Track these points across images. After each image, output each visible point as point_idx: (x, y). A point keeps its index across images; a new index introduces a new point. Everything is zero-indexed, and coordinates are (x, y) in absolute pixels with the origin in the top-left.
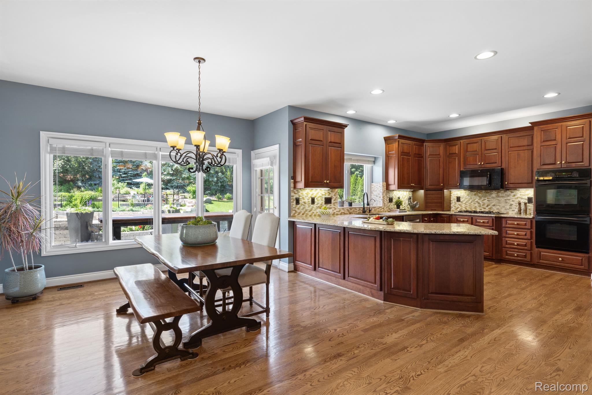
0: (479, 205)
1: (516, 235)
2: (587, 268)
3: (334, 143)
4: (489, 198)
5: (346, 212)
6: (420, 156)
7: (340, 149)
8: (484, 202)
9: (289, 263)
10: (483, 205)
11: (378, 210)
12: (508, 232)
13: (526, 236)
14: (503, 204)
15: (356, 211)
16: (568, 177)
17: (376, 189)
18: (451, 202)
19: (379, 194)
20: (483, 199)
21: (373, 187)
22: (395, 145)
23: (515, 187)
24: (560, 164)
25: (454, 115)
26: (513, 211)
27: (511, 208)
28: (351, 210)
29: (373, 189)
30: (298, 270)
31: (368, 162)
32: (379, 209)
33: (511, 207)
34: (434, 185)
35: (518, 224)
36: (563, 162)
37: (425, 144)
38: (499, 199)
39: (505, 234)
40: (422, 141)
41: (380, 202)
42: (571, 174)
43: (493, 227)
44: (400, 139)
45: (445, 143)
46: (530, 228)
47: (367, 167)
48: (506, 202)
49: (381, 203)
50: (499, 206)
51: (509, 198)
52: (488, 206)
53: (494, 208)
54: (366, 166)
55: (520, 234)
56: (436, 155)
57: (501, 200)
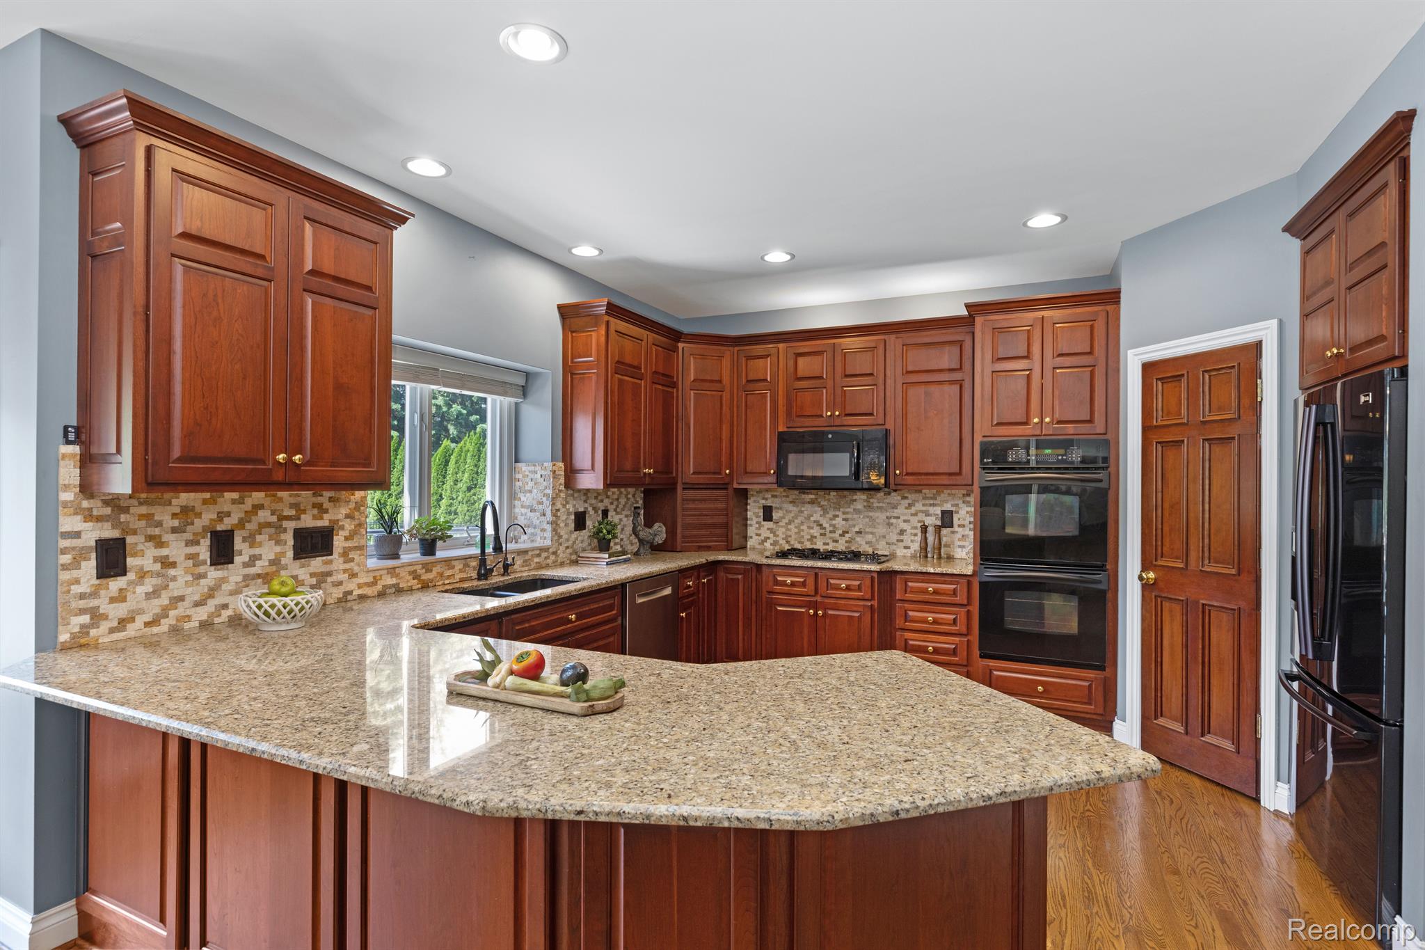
0: (822, 531)
1: (931, 624)
2: (1100, 711)
3: (336, 279)
4: (847, 513)
5: (407, 581)
6: (667, 380)
7: (369, 312)
8: (834, 522)
9: (38, 909)
10: (831, 532)
11: (536, 560)
12: (911, 613)
13: (956, 626)
14: (881, 530)
15: (449, 573)
16: (1059, 462)
17: (531, 484)
18: (749, 522)
19: (542, 503)
20: (831, 513)
21: (519, 476)
22: (596, 337)
23: (918, 483)
24: (1040, 425)
25: (777, 257)
26: (906, 548)
27: (902, 541)
28: (428, 571)
29: (518, 484)
30: (98, 938)
31: (501, 388)
32: (539, 555)
33: (902, 537)
34: (706, 473)
35: (936, 592)
36: (1047, 420)
37: (681, 345)
38: (871, 514)
39: (903, 621)
40: (675, 336)
41: (543, 530)
42: (1065, 455)
43: (872, 602)
44: (613, 316)
45: (736, 349)
46: (965, 602)
47: (496, 405)
48: (890, 525)
49: (548, 534)
50: (872, 533)
51: (896, 512)
52: (842, 535)
53: (858, 539)
54: (494, 401)
55: (940, 621)
56: (712, 381)
57: (878, 517)
